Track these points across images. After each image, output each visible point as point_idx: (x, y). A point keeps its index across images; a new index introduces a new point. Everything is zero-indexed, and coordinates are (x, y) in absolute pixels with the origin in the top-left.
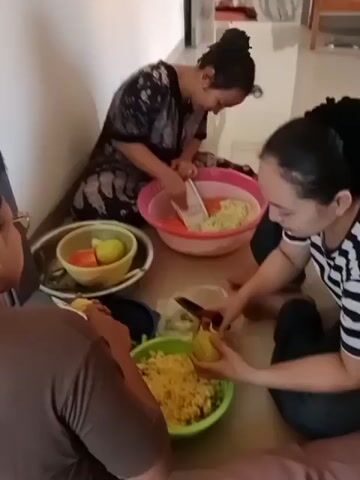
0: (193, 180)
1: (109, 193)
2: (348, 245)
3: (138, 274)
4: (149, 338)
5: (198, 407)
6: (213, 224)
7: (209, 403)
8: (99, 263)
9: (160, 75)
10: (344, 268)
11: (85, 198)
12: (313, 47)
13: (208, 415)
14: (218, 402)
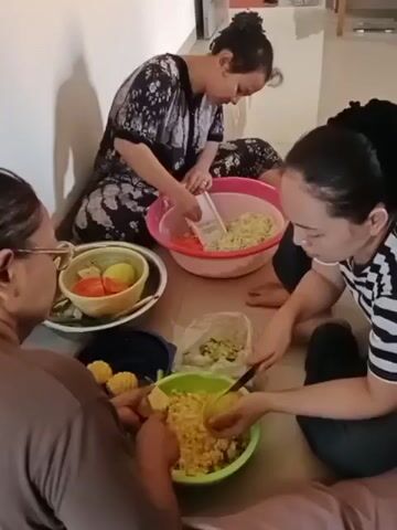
0: (209, 192)
1: (113, 205)
2: (380, 259)
3: (151, 301)
4: (165, 375)
5: (222, 451)
6: (232, 241)
7: (233, 446)
8: (107, 292)
9: (169, 66)
10: (376, 284)
11: (89, 216)
12: (340, 33)
13: (234, 460)
14: (244, 444)
